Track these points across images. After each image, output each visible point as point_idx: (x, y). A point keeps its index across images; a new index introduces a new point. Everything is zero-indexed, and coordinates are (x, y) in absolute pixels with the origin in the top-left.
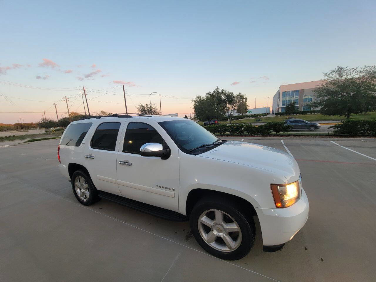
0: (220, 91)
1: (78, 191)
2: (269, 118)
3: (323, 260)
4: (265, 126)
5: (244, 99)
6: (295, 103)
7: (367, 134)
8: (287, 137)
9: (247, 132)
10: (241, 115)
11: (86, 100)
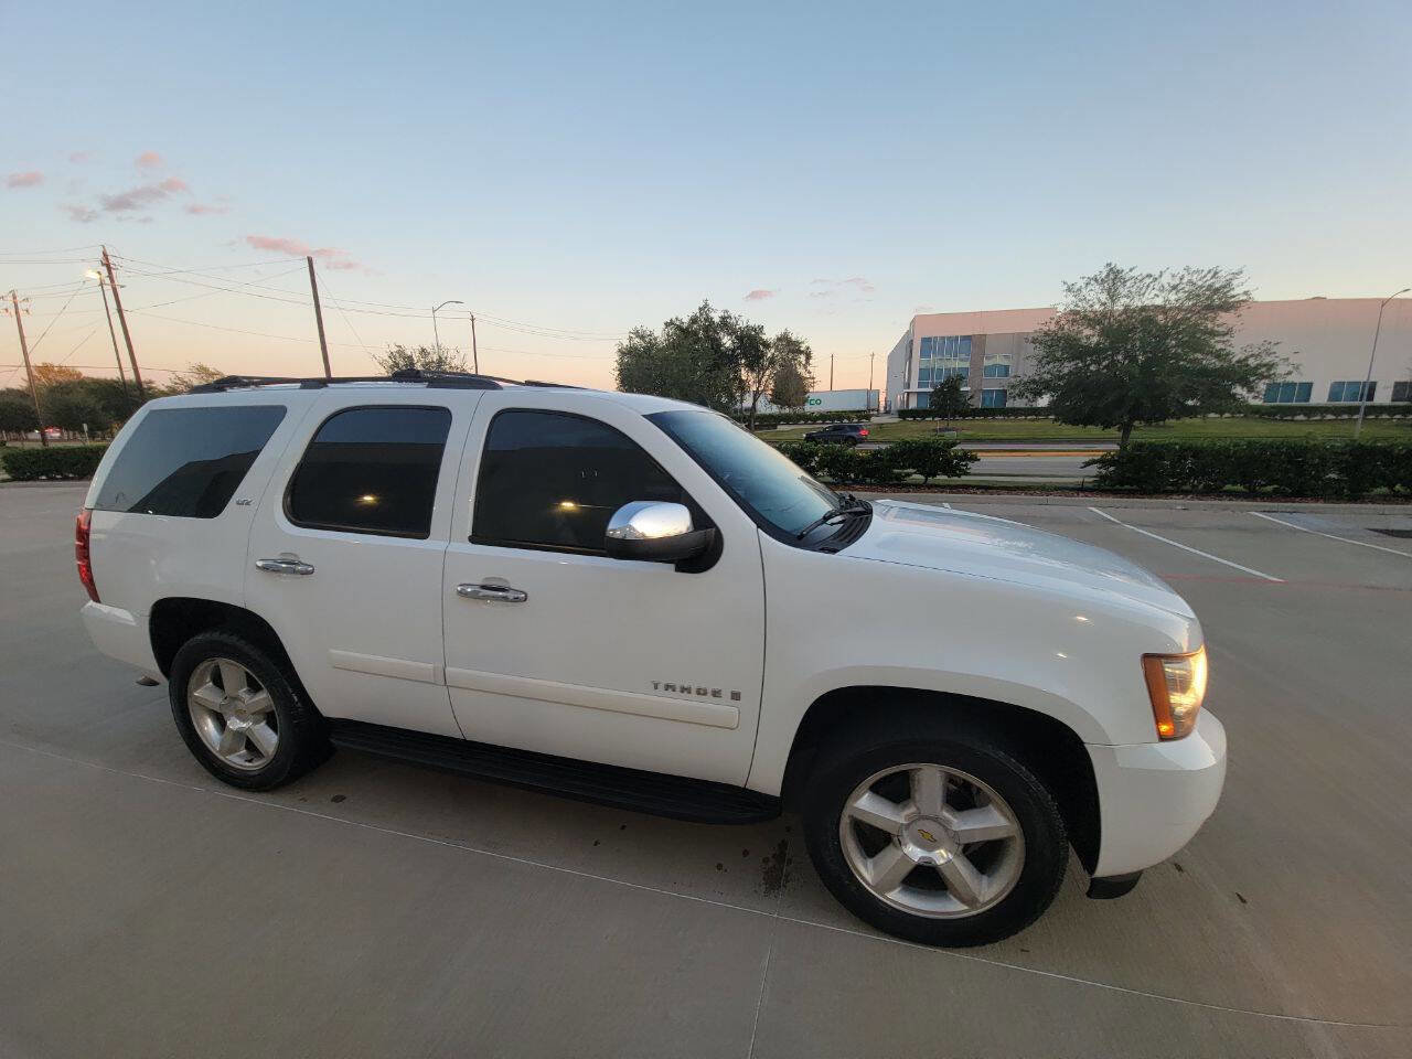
0: (717, 320)
1: (209, 728)
2: (881, 425)
3: (1245, 898)
4: (891, 452)
5: (802, 352)
6: (961, 378)
7: (1187, 487)
8: (959, 492)
9: (829, 472)
10: (787, 410)
11: (120, 311)
